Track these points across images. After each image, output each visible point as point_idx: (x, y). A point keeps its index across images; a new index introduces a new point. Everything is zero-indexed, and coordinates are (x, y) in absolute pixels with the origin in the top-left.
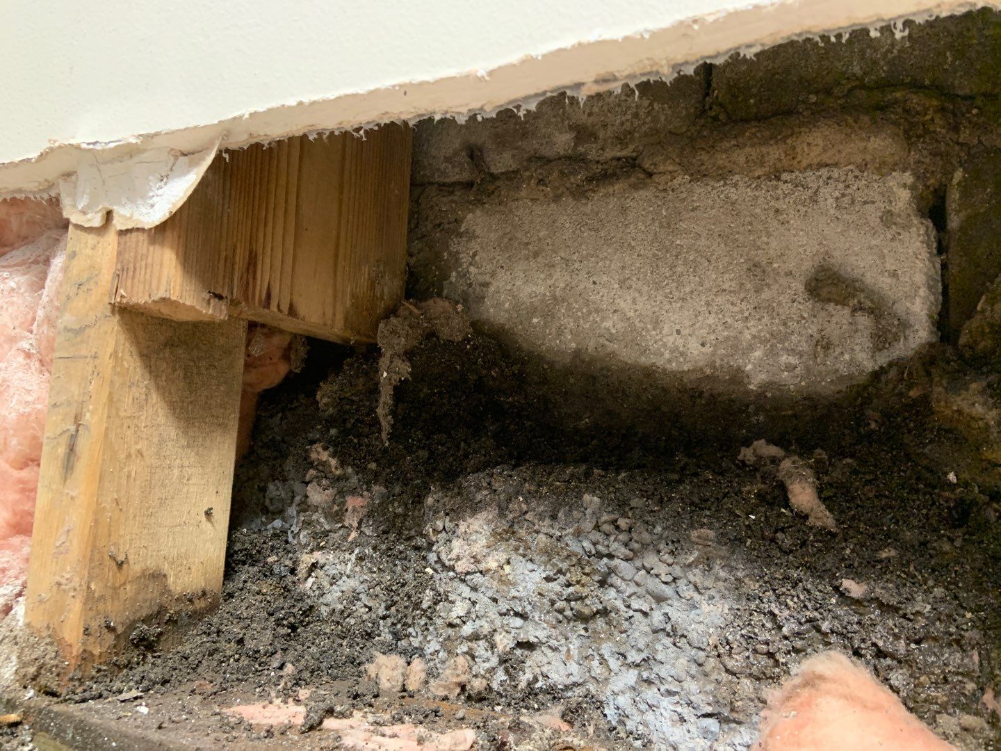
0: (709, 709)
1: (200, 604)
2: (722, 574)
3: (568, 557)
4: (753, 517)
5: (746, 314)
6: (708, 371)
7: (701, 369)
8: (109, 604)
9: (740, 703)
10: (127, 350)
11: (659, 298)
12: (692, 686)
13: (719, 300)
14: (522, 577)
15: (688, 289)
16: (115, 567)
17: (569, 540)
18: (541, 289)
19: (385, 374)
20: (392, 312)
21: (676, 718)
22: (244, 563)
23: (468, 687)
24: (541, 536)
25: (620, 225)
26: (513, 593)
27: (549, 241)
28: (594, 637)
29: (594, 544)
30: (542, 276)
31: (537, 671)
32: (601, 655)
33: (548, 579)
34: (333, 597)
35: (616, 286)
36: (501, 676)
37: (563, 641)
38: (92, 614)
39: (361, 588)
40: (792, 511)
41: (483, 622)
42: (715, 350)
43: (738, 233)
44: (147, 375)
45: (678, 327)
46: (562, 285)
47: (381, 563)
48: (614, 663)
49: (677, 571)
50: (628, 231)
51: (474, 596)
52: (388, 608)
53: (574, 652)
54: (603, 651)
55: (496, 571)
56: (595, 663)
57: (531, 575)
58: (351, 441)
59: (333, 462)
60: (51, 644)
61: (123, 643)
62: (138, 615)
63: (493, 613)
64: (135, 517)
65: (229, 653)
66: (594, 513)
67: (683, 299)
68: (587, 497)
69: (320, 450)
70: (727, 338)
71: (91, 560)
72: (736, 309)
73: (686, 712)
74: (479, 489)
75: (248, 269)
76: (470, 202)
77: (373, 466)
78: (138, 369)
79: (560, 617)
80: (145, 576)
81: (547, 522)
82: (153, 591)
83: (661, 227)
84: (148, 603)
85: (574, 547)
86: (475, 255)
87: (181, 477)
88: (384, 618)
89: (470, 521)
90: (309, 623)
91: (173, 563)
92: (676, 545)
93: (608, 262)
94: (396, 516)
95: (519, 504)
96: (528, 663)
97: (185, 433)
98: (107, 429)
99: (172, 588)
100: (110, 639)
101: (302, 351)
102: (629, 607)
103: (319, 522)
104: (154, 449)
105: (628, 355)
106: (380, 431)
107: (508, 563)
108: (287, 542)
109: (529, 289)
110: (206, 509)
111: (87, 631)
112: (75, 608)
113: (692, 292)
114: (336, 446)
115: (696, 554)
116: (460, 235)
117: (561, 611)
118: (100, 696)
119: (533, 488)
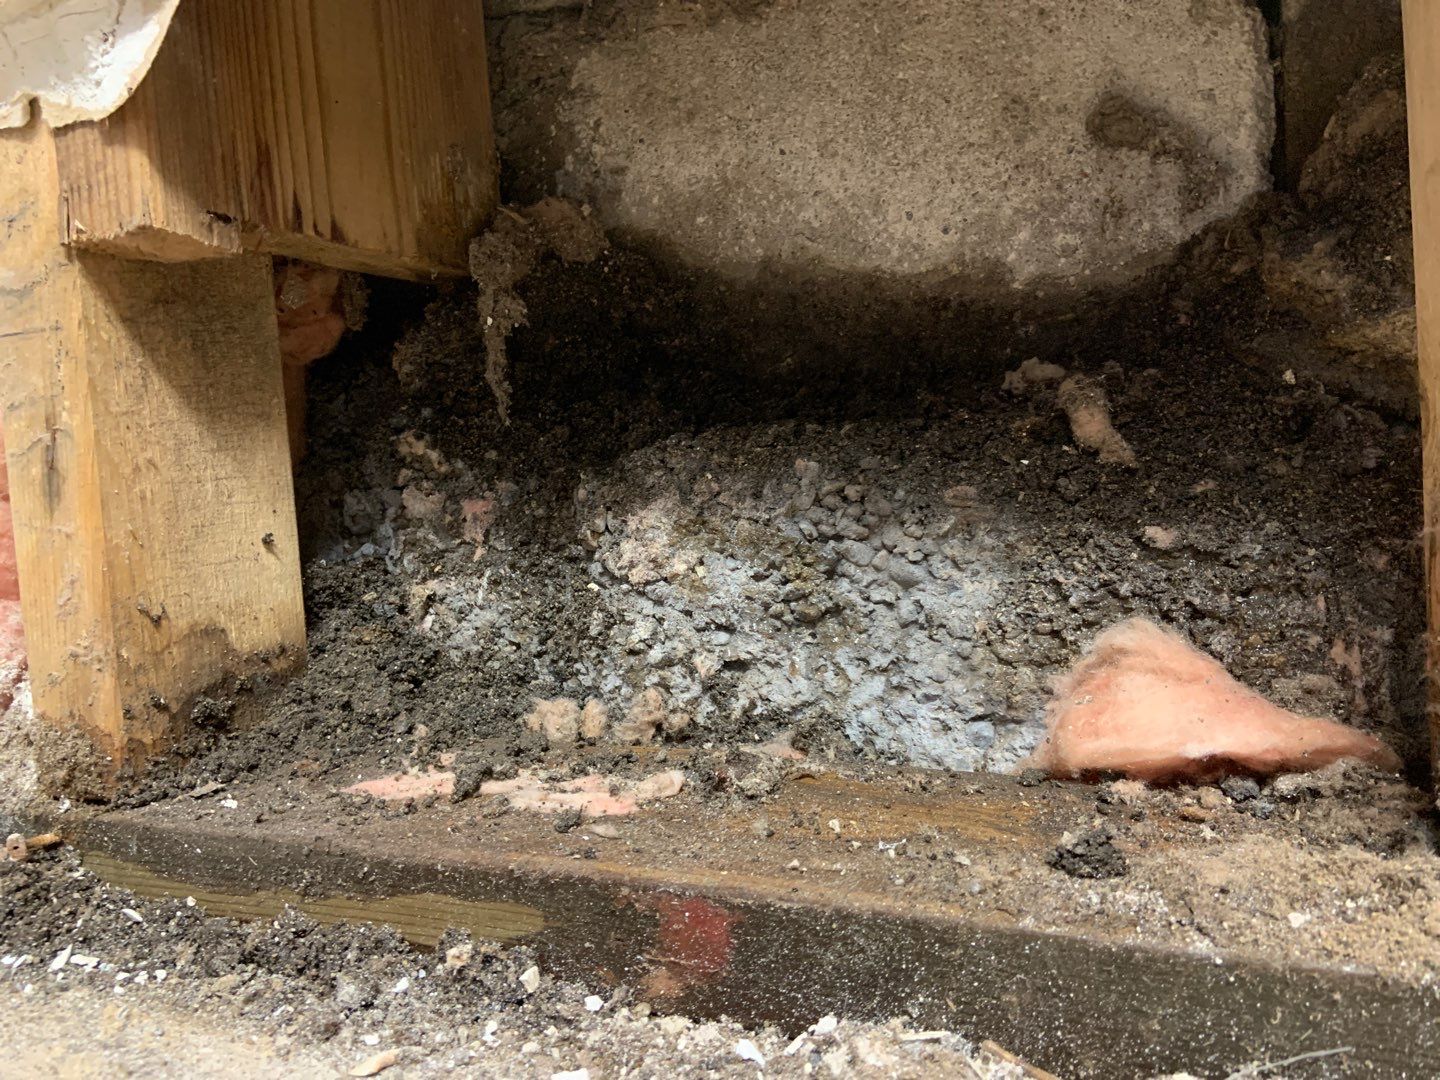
0: (980, 711)
1: (279, 665)
2: (989, 541)
3: (782, 545)
4: (1026, 462)
5: (1005, 178)
6: (955, 270)
7: (945, 268)
8: (152, 675)
9: (1019, 698)
10: (101, 314)
11: (879, 166)
12: (957, 686)
13: (964, 159)
14: (722, 579)
15: (919, 149)
16: (150, 626)
17: (782, 523)
18: (704, 171)
19: (490, 321)
20: (484, 225)
21: (939, 726)
22: (331, 606)
23: (665, 726)
24: (742, 522)
25: (813, 56)
26: (713, 601)
27: (708, 92)
28: (826, 643)
29: (816, 524)
30: (704, 149)
31: (754, 694)
32: (836, 664)
33: (757, 578)
34: (464, 636)
35: (815, 154)
36: (707, 706)
37: (785, 653)
38: (130, 690)
39: (500, 621)
40: (1077, 447)
41: (676, 643)
42: (963, 237)
43: (987, 52)
44: (139, 350)
45: (908, 208)
46: (735, 161)
47: (524, 586)
48: (853, 672)
49: (929, 544)
50: (825, 64)
51: (659, 611)
52: (542, 642)
53: (801, 665)
54: (838, 659)
55: (687, 576)
56: (829, 675)
57: (734, 575)
58: (455, 423)
59: (434, 455)
60: (82, 736)
61: (182, 725)
62: (196, 686)
63: (687, 630)
64: (164, 554)
65: (333, 722)
66: (811, 483)
67: (913, 165)
68: (800, 463)
69: (411, 439)
70: (980, 217)
71: (115, 618)
72: (990, 172)
73: (950, 717)
74: (649, 469)
75: (259, 172)
76: (578, 39)
77: (492, 455)
78: (123, 342)
79: (778, 624)
80: (195, 634)
81: (749, 502)
82: (210, 653)
83: (875, 53)
84: (207, 669)
85: (789, 530)
86: (598, 124)
87: (218, 493)
88: (539, 655)
89: (642, 513)
90: (436, 674)
91: (231, 613)
92: (925, 511)
93: (799, 118)
94: (536, 520)
95: (707, 483)
96: (741, 687)
97: (211, 430)
98: (97, 432)
99: (237, 646)
100: (162, 721)
101: (360, 297)
102: (867, 599)
103: (427, 541)
104: (171, 457)
105: (838, 259)
106: (494, 404)
107: (701, 563)
108: (386, 572)
109: (685, 172)
110: (263, 535)
111: (128, 714)
112: (106, 683)
113: (925, 152)
114: (433, 432)
115: (952, 520)
116: (572, 94)
117: (778, 616)
118: (165, 795)
119: (725, 460)
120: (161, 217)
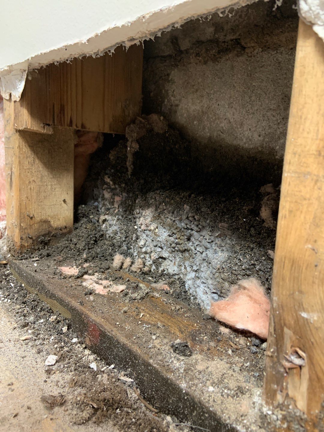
0: (215, 291)
1: (64, 231)
2: (228, 242)
3: (176, 228)
4: (245, 220)
5: (279, 121)
6: (260, 149)
7: (257, 148)
8: (29, 230)
9: (224, 291)
10: (24, 145)
11: (244, 112)
12: (210, 282)
13: (269, 114)
14: (161, 234)
15: (256, 108)
16: (30, 219)
17: (177, 222)
18: (198, 108)
19: (129, 149)
20: (133, 122)
21: (205, 292)
22: (83, 217)
23: (142, 270)
24: (168, 219)
25: (231, 75)
26: (158, 239)
27: (202, 84)
28: (185, 259)
29: (186, 224)
30: (199, 101)
31: (165, 267)
32: (185, 266)
33: (170, 236)
34: (110, 232)
35: (227, 106)
36: (154, 267)
37: (173, 258)
38: (22, 233)
39: (118, 230)
40: (261, 219)
41: (148, 248)
42: (264, 139)
43: (280, 79)
44: (33, 154)
45: (250, 127)
46: (206, 106)
47: (124, 222)
48: (189, 269)
49: (212, 238)
50: (234, 78)
51: (147, 238)
52: (126, 238)
53: (177, 263)
54: (185, 264)
55: (153, 231)
56: (183, 268)
57: (164, 233)
58: (118, 175)
59: (111, 183)
61: (35, 242)
62: (40, 234)
63: (151, 246)
64: (35, 202)
65: (72, 248)
66: (187, 212)
67: (253, 113)
68: (185, 206)
69: (107, 178)
70: (270, 133)
71: (20, 216)
72: (275, 119)
73: (208, 290)
74: (152, 198)
75: (60, 113)
76: (172, 65)
77: (123, 185)
78: (29, 152)
79: (174, 250)
80: (42, 222)
81: (171, 214)
82: (45, 226)
83: (248, 76)
84: (44, 230)
85: (179, 225)
86: (174, 91)
87: (52, 188)
88: (125, 241)
89: (147, 211)
90: (102, 240)
91: (52, 217)
92: (213, 228)
93: (224, 95)
94: (129, 205)
95: (163, 206)
96: (163, 264)
97: (51, 173)
98: (20, 173)
99: (53, 225)
100: (31, 241)
102: (196, 249)
103: (107, 205)
104: (39, 180)
105: (229, 140)
106: (127, 171)
107: (157, 228)
108: (98, 211)
109: (193, 108)
110: (63, 199)
111: (21, 238)
112: (17, 231)
113: (257, 110)
114: (112, 177)
115: (219, 233)
116: (169, 82)
117: (174, 248)
118: (27, 259)
119: (169, 200)
120: (30, 126)
